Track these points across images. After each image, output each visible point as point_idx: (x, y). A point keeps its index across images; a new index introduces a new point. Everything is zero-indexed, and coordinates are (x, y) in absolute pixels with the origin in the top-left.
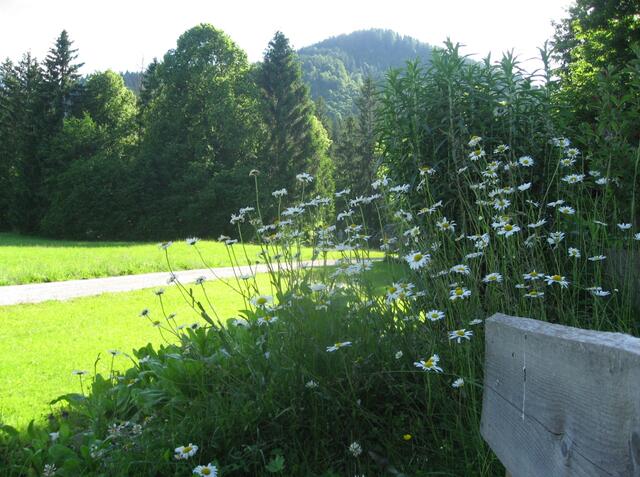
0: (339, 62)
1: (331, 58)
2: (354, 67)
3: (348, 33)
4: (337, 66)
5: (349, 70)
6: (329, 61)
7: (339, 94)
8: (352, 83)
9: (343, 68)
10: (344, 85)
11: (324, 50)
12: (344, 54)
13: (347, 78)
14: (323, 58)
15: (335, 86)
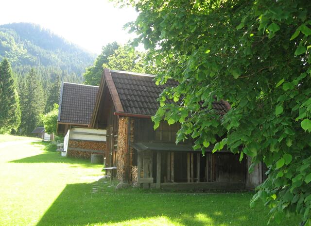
0: (12, 37)
1: (8, 34)
2: (19, 40)
3: (17, 23)
4: (10, 40)
5: (17, 42)
6: (7, 35)
7: (10, 54)
8: (18, 49)
9: (14, 40)
10: (14, 49)
11: (4, 29)
12: (15, 33)
13: (15, 46)
14: (3, 34)
15: (8, 49)
